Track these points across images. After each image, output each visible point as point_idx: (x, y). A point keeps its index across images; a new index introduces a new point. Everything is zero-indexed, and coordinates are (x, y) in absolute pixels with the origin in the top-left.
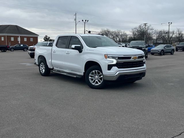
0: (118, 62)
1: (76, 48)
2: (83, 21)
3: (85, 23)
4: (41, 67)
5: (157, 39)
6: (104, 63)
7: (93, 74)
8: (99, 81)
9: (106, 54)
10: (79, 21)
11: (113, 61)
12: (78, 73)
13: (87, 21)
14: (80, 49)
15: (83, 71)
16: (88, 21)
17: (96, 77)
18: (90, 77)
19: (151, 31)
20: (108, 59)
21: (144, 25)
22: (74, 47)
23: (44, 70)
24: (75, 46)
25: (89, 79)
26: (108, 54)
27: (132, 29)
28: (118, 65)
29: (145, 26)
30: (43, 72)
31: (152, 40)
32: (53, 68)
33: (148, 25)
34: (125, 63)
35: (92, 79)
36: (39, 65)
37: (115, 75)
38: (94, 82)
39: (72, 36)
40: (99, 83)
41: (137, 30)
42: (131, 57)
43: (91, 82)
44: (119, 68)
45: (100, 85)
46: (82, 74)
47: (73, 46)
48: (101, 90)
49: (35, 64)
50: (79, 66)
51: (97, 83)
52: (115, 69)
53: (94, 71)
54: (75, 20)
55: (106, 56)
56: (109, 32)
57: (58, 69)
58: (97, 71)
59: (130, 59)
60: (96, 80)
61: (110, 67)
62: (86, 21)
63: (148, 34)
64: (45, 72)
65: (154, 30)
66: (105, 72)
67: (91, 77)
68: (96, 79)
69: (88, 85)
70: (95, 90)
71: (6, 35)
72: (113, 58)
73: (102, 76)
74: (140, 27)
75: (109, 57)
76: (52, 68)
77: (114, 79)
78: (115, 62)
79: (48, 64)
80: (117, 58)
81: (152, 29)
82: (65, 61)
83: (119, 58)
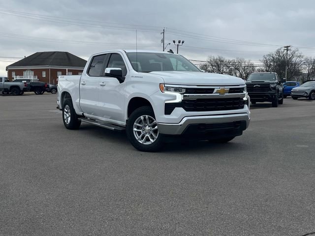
0: (186, 98)
1: (113, 74)
2: (174, 42)
3: (178, 45)
4: (65, 113)
5: (309, 74)
6: (158, 101)
7: (140, 122)
8: (151, 136)
9: (162, 82)
10: (170, 44)
11: (176, 96)
12: (119, 122)
13: (181, 42)
14: (120, 76)
15: (126, 118)
16: (183, 42)
17: (147, 128)
18: (135, 129)
19: (298, 60)
20: (166, 92)
21: (286, 48)
22: (109, 72)
23: (69, 119)
24: (111, 71)
25: (134, 132)
26: (166, 82)
27: (264, 57)
28: (186, 105)
29: (287, 50)
30: (69, 122)
31: (301, 76)
32: (83, 114)
33: (293, 49)
34: (199, 100)
35: (139, 133)
36: (63, 110)
37: (180, 124)
38: (142, 138)
39: (112, 54)
40: (151, 140)
41: (272, 58)
42: (214, 89)
43: (137, 139)
44: (187, 110)
45: (153, 143)
46: (124, 123)
47: (108, 70)
48: (154, 153)
49: (58, 108)
50: (120, 109)
51: (148, 140)
52: (179, 112)
53: (142, 117)
54: (163, 41)
55: (164, 87)
56: (222, 61)
57: (91, 116)
58: (147, 116)
59: (212, 93)
60: (148, 135)
61: (169, 108)
62: (179, 42)
63: (292, 64)
64: (70, 122)
65: (305, 57)
66: (161, 117)
67: (138, 128)
68: (147, 131)
69: (132, 144)
70: (143, 153)
71: (50, 68)
72: (176, 90)
73: (156, 127)
74: (278, 52)
75: (168, 89)
76: (81, 113)
77: (178, 132)
78: (179, 98)
79: (75, 107)
80: (184, 91)
81: (299, 57)
82: (98, 100)
83: (188, 91)
